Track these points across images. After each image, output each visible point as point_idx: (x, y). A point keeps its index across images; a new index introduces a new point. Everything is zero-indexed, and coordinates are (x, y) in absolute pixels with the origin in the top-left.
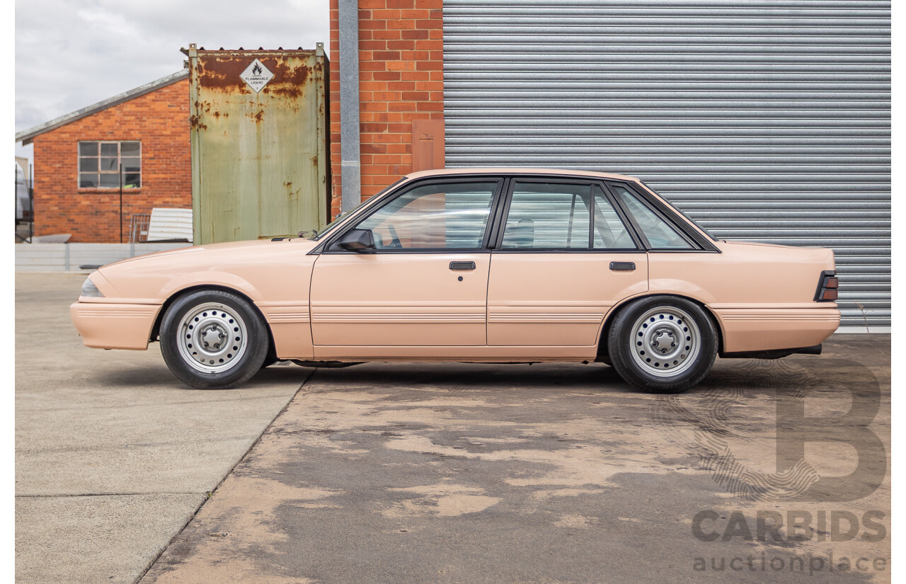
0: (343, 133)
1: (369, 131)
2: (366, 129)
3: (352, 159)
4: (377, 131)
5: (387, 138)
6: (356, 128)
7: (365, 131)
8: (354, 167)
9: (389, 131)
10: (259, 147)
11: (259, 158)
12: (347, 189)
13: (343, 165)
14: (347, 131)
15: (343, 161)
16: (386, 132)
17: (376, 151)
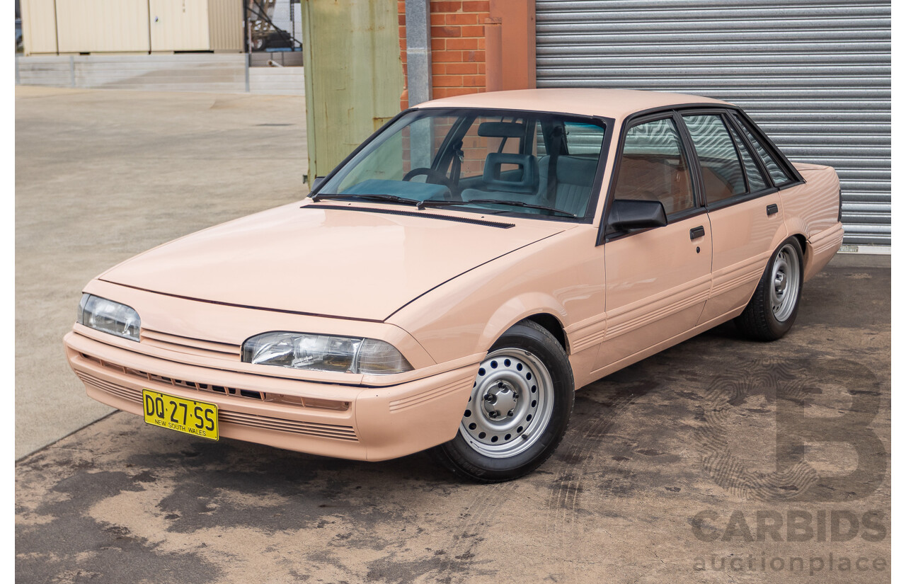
0: (408, 15)
1: (440, 11)
2: (437, 9)
3: (418, 46)
4: (450, 11)
5: (461, 19)
6: (421, 9)
7: (436, 12)
8: (421, 55)
9: (464, 11)
10: (372, 17)
11: (372, 29)
12: (413, 80)
13: (408, 53)
14: (413, 12)
15: (409, 48)
16: (460, 12)
17: (450, 34)
